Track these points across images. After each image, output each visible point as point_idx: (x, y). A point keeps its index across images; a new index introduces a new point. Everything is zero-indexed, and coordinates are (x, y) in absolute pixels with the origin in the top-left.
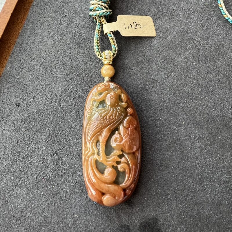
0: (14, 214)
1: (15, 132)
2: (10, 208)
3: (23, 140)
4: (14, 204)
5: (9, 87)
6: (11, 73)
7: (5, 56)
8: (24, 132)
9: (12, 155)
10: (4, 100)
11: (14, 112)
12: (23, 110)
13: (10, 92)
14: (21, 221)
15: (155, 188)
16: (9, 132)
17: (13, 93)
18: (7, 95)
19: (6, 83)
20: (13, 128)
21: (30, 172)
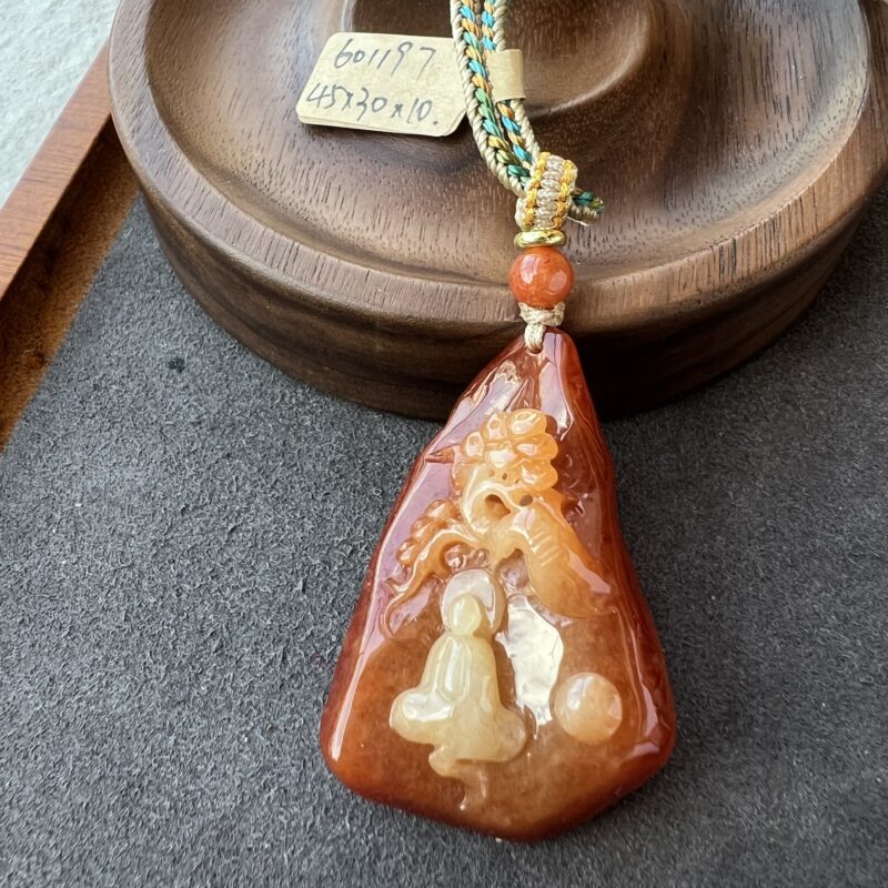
0: (178, 847)
1: (166, 470)
2: (154, 816)
3: (207, 500)
4: (175, 794)
5: (136, 305)
6: (143, 255)
7: (114, 198)
8: (209, 468)
9: (155, 569)
10: (115, 353)
11: (159, 393)
12: (200, 382)
13: (139, 323)
14: (218, 879)
15: (856, 656)
16: (139, 474)
17: (153, 324)
18: (126, 333)
19: (121, 289)
20: (157, 454)
21: (250, 634)
